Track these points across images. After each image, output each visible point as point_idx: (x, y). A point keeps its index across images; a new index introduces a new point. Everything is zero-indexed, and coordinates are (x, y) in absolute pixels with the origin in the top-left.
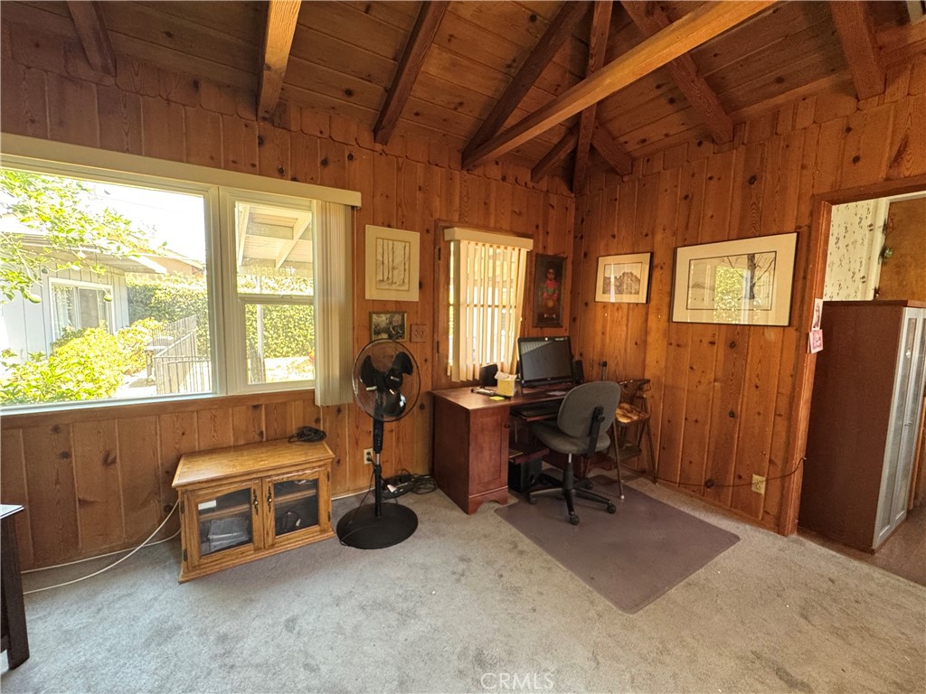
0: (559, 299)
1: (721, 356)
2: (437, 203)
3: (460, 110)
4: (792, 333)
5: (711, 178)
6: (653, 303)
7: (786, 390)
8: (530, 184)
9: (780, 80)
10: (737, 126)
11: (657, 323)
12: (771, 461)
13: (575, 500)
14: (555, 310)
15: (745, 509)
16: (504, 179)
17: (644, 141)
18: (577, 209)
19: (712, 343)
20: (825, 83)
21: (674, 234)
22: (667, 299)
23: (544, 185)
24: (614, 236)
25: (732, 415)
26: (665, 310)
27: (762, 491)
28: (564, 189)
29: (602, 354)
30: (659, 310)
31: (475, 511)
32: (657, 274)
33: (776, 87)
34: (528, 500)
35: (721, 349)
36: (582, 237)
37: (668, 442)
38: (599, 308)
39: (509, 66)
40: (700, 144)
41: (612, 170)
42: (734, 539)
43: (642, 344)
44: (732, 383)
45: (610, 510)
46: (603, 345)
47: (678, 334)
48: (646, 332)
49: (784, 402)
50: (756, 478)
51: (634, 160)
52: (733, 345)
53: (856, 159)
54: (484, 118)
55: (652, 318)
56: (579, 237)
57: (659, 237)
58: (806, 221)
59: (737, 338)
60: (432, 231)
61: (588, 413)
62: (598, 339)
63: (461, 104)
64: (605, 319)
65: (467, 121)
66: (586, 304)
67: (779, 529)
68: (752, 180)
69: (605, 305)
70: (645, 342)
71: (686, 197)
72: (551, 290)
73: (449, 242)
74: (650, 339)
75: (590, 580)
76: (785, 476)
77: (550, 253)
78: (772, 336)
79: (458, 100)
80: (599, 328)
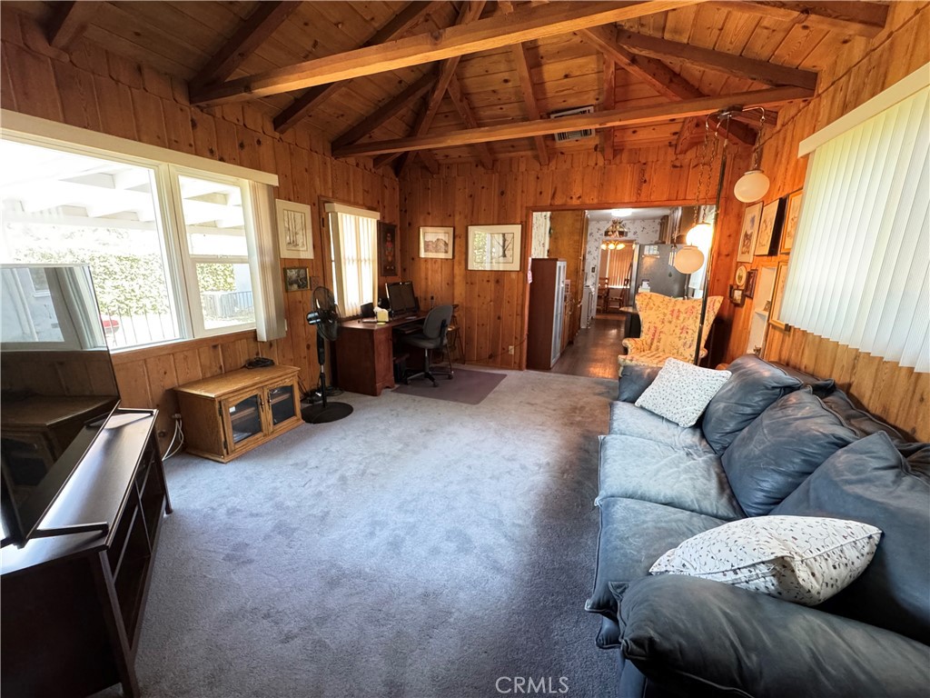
0: (394, 256)
1: (493, 288)
2: (317, 182)
3: (341, 118)
4: (521, 274)
5: (483, 188)
6: (457, 258)
7: (520, 302)
8: (373, 170)
9: (513, 146)
10: (495, 161)
11: (458, 271)
12: (516, 338)
13: (434, 377)
14: (393, 263)
15: (507, 364)
16: (357, 165)
17: (447, 156)
18: (401, 190)
19: (488, 281)
20: (529, 153)
21: (466, 217)
22: (464, 257)
23: (380, 171)
24: (429, 214)
25: (499, 318)
26: (463, 262)
27: (513, 353)
28: (392, 175)
29: (426, 292)
30: (460, 263)
31: (380, 394)
32: (457, 240)
33: (511, 149)
34: (406, 383)
35: (492, 285)
36: (406, 211)
37: (469, 340)
38: (422, 262)
39: (380, 101)
40: (477, 166)
41: (426, 168)
42: (505, 376)
43: (451, 284)
44: (498, 301)
45: (450, 377)
46: (427, 286)
47: (472, 276)
48: (453, 276)
49: (520, 308)
50: (510, 347)
51: (439, 165)
52: (498, 282)
53: (541, 193)
54: (355, 125)
55: (456, 267)
56: (404, 211)
57: (457, 218)
58: (524, 219)
59: (498, 277)
60: (317, 205)
61: (439, 324)
62: (423, 283)
63: (342, 115)
64: (427, 269)
65: (343, 125)
66: (413, 259)
67: (520, 369)
68: (502, 193)
69: (426, 260)
70: (453, 283)
71: (471, 196)
72: (390, 249)
73: (328, 213)
74: (456, 280)
75: (456, 400)
76: (521, 343)
77: (387, 222)
78: (514, 276)
79: (342, 113)
80: (423, 275)
